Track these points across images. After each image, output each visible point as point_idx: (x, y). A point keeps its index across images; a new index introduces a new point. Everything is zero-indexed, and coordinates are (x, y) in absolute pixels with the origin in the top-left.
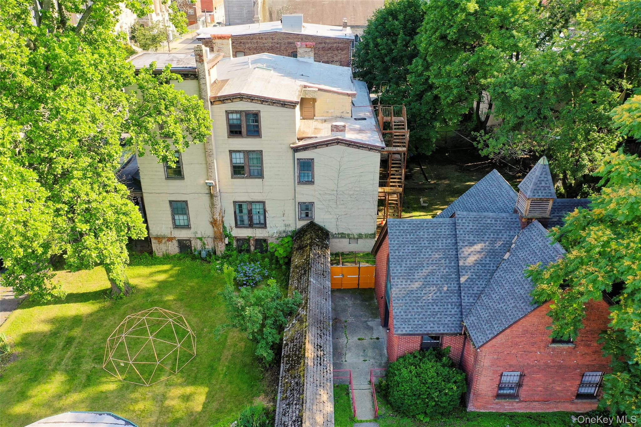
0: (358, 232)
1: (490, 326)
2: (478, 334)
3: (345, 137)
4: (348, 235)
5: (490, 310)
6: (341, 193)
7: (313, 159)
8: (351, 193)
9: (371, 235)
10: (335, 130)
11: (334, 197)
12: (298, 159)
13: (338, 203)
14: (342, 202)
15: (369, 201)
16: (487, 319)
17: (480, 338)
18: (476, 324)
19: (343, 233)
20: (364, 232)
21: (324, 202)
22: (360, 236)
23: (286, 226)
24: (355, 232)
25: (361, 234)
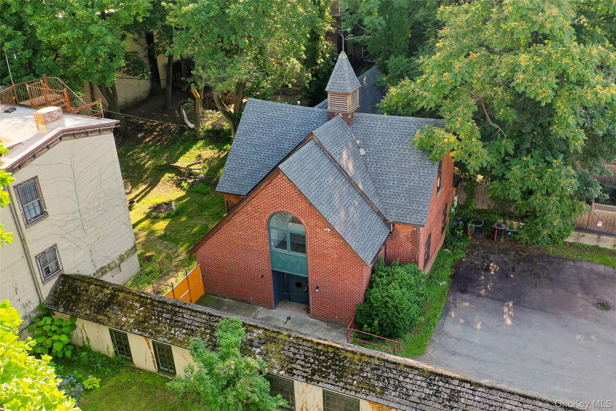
0: (117, 254)
1: (417, 204)
2: (415, 216)
3: (64, 126)
4: (109, 266)
5: (402, 195)
6: (85, 210)
7: (36, 177)
8: (96, 204)
9: (131, 249)
10: (49, 119)
11: (78, 222)
12: (14, 187)
13: (85, 227)
14: (89, 224)
15: (118, 205)
16: (407, 201)
17: (419, 217)
18: (402, 212)
19: (102, 268)
20: (123, 251)
21: (68, 237)
22: (122, 259)
23: (24, 306)
24: (114, 257)
25: (122, 255)
